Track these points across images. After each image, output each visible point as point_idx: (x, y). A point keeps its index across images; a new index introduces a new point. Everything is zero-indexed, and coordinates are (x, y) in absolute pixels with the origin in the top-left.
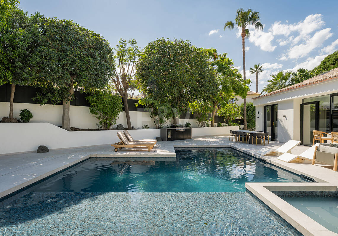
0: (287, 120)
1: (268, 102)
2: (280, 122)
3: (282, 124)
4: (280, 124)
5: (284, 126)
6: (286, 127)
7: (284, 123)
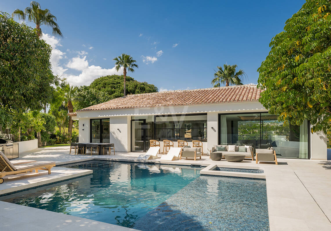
0: (120, 132)
1: (100, 116)
2: (113, 134)
3: (115, 136)
4: (113, 136)
5: (117, 138)
6: (119, 139)
7: (117, 135)
